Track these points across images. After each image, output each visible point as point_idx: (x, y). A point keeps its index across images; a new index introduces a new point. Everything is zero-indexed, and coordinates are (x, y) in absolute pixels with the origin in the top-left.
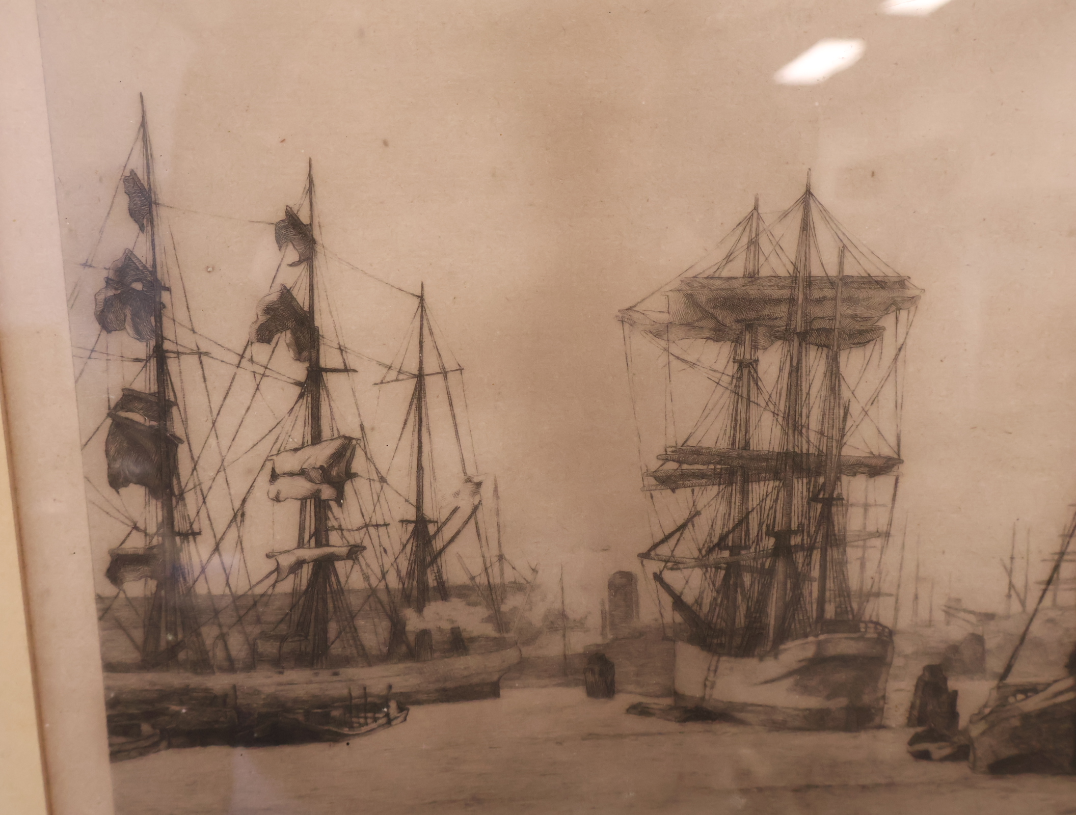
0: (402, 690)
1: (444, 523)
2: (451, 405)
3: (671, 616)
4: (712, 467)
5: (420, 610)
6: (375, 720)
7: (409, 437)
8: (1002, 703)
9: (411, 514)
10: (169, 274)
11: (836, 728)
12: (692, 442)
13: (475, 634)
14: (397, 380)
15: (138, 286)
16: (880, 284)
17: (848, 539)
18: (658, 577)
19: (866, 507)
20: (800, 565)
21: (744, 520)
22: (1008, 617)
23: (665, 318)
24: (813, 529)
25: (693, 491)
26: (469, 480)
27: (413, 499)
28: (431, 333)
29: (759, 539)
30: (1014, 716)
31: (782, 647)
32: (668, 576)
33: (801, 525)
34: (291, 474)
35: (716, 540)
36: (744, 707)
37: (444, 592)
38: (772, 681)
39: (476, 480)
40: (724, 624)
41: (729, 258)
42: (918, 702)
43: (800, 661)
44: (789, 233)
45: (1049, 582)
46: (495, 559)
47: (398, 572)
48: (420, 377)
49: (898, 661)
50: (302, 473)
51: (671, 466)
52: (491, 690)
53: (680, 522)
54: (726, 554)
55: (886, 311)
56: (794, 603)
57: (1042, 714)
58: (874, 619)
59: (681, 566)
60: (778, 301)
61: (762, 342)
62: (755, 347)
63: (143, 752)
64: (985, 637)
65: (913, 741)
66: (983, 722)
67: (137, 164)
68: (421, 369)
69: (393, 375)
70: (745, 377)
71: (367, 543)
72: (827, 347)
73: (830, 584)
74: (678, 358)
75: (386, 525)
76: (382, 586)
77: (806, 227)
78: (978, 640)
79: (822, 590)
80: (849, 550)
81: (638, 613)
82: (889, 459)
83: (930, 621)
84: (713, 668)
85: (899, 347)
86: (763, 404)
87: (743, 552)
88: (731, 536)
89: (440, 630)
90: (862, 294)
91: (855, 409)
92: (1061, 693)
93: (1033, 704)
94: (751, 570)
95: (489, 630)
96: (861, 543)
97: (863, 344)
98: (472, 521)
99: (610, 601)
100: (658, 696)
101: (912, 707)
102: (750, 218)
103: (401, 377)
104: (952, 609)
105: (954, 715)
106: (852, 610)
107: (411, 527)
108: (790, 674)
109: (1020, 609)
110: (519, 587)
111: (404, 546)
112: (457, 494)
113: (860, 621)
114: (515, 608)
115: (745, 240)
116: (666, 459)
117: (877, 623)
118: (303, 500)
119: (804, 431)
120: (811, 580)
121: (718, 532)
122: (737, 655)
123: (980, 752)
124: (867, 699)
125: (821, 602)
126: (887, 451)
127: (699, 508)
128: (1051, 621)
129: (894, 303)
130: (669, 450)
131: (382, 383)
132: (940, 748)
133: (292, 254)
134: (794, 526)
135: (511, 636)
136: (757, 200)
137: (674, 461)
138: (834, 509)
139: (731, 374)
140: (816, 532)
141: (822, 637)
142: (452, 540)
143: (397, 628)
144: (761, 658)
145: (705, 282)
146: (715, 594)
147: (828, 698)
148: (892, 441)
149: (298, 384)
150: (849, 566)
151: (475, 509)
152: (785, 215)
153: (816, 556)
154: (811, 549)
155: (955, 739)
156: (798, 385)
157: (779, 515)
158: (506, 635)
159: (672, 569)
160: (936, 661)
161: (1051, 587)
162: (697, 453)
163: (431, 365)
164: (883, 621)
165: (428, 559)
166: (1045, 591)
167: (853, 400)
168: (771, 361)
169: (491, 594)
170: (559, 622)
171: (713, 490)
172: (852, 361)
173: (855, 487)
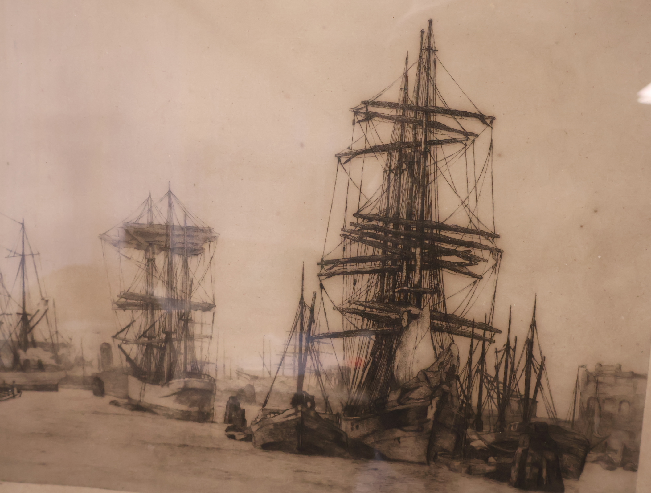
0: (19, 384)
1: (34, 316)
2: (35, 268)
3: (126, 364)
4: (139, 302)
5: (25, 351)
6: (9, 395)
7: (20, 280)
8: (264, 418)
9: (21, 311)
11: (194, 421)
12: (131, 291)
13: (47, 363)
14: (14, 256)
16: (202, 230)
17: (195, 338)
18: (120, 347)
19: (202, 324)
20: (176, 347)
21: (153, 325)
22: (264, 378)
23: (117, 238)
24: (180, 332)
25: (132, 311)
26: (43, 299)
27: (21, 305)
28: (27, 238)
29: (159, 335)
30: (271, 424)
31: (170, 382)
32: (124, 347)
33: (176, 330)
35: (142, 333)
36: (157, 407)
37: (34, 344)
38: (167, 396)
39: (46, 299)
40: (146, 369)
41: (141, 216)
42: (228, 412)
43: (178, 389)
44: (163, 207)
45: (280, 365)
46: (54, 333)
47: (16, 334)
48: (23, 256)
49: (218, 393)
51: (123, 300)
52: (53, 388)
53: (128, 324)
54: (146, 339)
55: (205, 242)
57: (283, 424)
58: (207, 373)
59: (129, 343)
60: (161, 235)
61: (156, 251)
62: (154, 253)
64: (255, 387)
65: (228, 430)
66: (257, 425)
68: (23, 252)
69: (12, 254)
70: (150, 265)
71: (3, 321)
72: (182, 255)
73: (188, 357)
74: (123, 255)
75: (11, 314)
76: (10, 339)
77: (170, 205)
78: (251, 387)
79: (185, 359)
80: (196, 342)
81: (112, 361)
82: (210, 304)
83: (231, 377)
84: (143, 388)
85: (211, 257)
86: (158, 277)
87: (153, 339)
88: (148, 332)
89: (34, 360)
90: (195, 234)
91: (195, 282)
92: (290, 415)
93: (278, 419)
94: (157, 347)
95: (53, 362)
96: (200, 340)
97: (196, 255)
98: (45, 317)
99: (101, 355)
100: (121, 398)
101: (226, 415)
102: (148, 200)
103: (16, 255)
104: (240, 373)
105: (244, 421)
106: (198, 369)
107: (21, 316)
108: (174, 394)
109: (269, 376)
110: (65, 345)
111: (18, 324)
112: (38, 304)
113: (201, 374)
114: (63, 355)
115: (147, 209)
116: (121, 297)
117: (209, 376)
119: (175, 290)
120: (181, 354)
121: (143, 330)
122: (152, 384)
123: (257, 439)
124: (206, 409)
125: (185, 364)
126: (210, 301)
127: (135, 319)
128: (282, 382)
129: (208, 239)
130: (122, 293)
131: (8, 257)
132: (239, 435)
134: (173, 330)
135: (62, 366)
136: (150, 193)
137: (124, 298)
138: (189, 324)
139: (145, 263)
140: (182, 333)
141: (186, 379)
142: (37, 323)
143: (16, 358)
144: (162, 386)
145: (132, 225)
146: (142, 356)
147: (190, 406)
148: (211, 297)
150: (196, 349)
151: (46, 312)
152: (161, 200)
153: (182, 344)
154: (180, 340)
155: (246, 431)
156: (172, 270)
157: (167, 325)
158: (60, 365)
159: (125, 344)
160: (235, 395)
161: (281, 367)
162: (133, 296)
163: (27, 252)
164: (211, 375)
165: (28, 330)
166: (279, 368)
167: (194, 278)
168: (160, 259)
169: (53, 347)
170: (81, 362)
171: (140, 312)
172: (193, 262)
173: (197, 315)
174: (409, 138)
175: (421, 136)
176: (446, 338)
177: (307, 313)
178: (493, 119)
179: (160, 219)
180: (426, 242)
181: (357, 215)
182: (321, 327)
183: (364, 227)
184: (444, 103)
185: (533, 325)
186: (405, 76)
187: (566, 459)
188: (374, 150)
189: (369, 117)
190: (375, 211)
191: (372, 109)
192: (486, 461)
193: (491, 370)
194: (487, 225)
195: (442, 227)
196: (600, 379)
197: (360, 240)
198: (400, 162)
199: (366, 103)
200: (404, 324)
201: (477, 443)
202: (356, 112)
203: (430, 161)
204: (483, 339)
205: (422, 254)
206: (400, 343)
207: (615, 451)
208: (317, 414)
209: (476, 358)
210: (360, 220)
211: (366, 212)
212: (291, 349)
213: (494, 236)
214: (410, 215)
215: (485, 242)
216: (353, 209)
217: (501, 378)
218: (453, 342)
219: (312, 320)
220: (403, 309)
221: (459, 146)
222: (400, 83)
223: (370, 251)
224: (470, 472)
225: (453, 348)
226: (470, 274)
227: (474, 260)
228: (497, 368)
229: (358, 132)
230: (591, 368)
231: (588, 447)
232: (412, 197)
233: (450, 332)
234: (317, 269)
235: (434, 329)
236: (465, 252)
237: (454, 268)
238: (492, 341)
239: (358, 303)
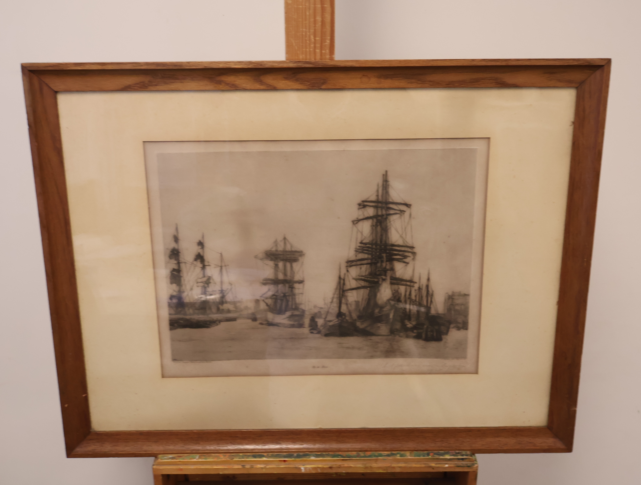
0: (220, 319)
1: (226, 291)
2: (227, 271)
3: (266, 307)
4: (272, 281)
5: (222, 305)
6: (215, 324)
7: (220, 276)
8: (326, 323)
9: (220, 289)
10: (180, 251)
11: (296, 327)
12: (268, 278)
13: (232, 310)
15: (176, 252)
16: (298, 252)
17: (296, 294)
18: (263, 300)
19: (299, 289)
20: (288, 299)
21: (278, 291)
22: (325, 308)
23: (262, 257)
24: (290, 293)
25: (269, 286)
26: (230, 284)
27: (221, 287)
28: (223, 260)
29: (280, 294)
30: (328, 326)
31: (286, 313)
32: (265, 300)
33: (288, 292)
34: (200, 282)
36: (280, 323)
37: (226, 302)
38: (284, 319)
40: (275, 308)
41: (272, 248)
43: (289, 315)
44: (282, 244)
46: (235, 297)
47: (218, 299)
48: (221, 267)
49: (306, 316)
50: (202, 282)
52: (234, 319)
53: (267, 291)
54: (275, 297)
56: (287, 305)
57: (333, 326)
59: (267, 299)
60: (281, 255)
62: (278, 262)
63: (175, 329)
65: (311, 330)
66: (322, 327)
67: (176, 234)
68: (221, 265)
69: (217, 266)
70: (276, 267)
72: (290, 262)
73: (293, 302)
74: (265, 263)
75: (217, 291)
77: (285, 243)
78: (320, 312)
80: (296, 296)
81: (260, 307)
83: (311, 309)
84: (274, 316)
85: (302, 262)
86: (280, 271)
87: (278, 297)
88: (276, 294)
89: (226, 309)
90: (295, 254)
92: (335, 322)
93: (331, 324)
94: (279, 300)
95: (234, 309)
96: (298, 295)
97: (296, 262)
98: (231, 291)
99: (255, 304)
100: (264, 321)
101: (309, 324)
102: (275, 241)
104: (315, 307)
105: (317, 325)
106: (297, 307)
107: (221, 291)
108: (287, 318)
109: (327, 307)
110: (239, 302)
111: (219, 294)
112: (228, 286)
113: (299, 309)
114: (239, 306)
115: (275, 245)
116: (264, 280)
117: (302, 309)
118: (202, 286)
119: (287, 276)
120: (290, 301)
121: (273, 293)
122: (278, 314)
124: (301, 322)
125: (292, 305)
126: (302, 280)
127: (270, 289)
128: (333, 309)
129: (301, 255)
131: (215, 268)
133: (200, 247)
134: (286, 292)
136: (276, 239)
138: (293, 289)
139: (274, 266)
141: (293, 311)
142: (227, 294)
143: (218, 309)
144: (282, 315)
145: (269, 251)
146: (273, 303)
147: (294, 322)
148: (302, 278)
149: (201, 268)
150: (296, 299)
151: (231, 289)
152: (281, 241)
153: (291, 297)
156: (286, 268)
157: (284, 290)
158: (237, 310)
163: (223, 265)
165: (223, 297)
166: (331, 304)
167: (295, 271)
168: (281, 264)
169: (234, 303)
170: (247, 308)
171: (272, 286)
172: (295, 265)
173: (296, 285)
174: (380, 213)
175: (384, 212)
176: (396, 287)
177: (342, 282)
178: (410, 205)
179: (281, 248)
180: (388, 251)
181: (361, 243)
182: (348, 286)
183: (363, 247)
184: (392, 200)
185: (428, 280)
186: (378, 191)
187: (443, 328)
188: (367, 218)
189: (365, 206)
190: (368, 241)
191: (366, 204)
192: (413, 332)
193: (413, 297)
194: (410, 243)
195: (393, 245)
196: (453, 297)
197: (362, 252)
198: (376, 223)
199: (363, 201)
200: (380, 282)
201: (409, 325)
202: (359, 205)
203: (388, 221)
204: (410, 286)
205: (386, 256)
206: (379, 290)
207: (460, 323)
208: (347, 320)
209: (408, 293)
210: (362, 245)
211: (364, 242)
212: (336, 296)
213: (412, 248)
214: (381, 241)
215: (410, 250)
216: (359, 240)
217: (417, 300)
218: (399, 288)
219: (344, 284)
220: (379, 277)
221: (398, 216)
222: (375, 194)
223: (366, 256)
224: (408, 337)
225: (399, 290)
226: (404, 262)
227: (406, 257)
228: (416, 296)
229: (361, 212)
230: (450, 293)
231: (450, 322)
232: (382, 235)
233: (398, 284)
234: (346, 264)
235: (392, 284)
236: (402, 254)
237: (398, 260)
238: (413, 286)
239: (362, 276)
